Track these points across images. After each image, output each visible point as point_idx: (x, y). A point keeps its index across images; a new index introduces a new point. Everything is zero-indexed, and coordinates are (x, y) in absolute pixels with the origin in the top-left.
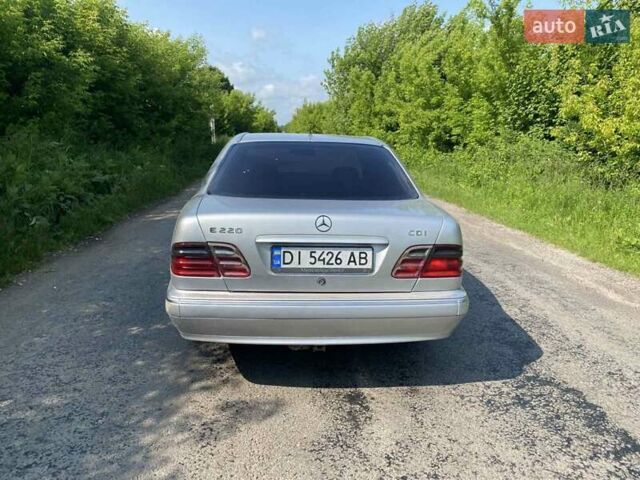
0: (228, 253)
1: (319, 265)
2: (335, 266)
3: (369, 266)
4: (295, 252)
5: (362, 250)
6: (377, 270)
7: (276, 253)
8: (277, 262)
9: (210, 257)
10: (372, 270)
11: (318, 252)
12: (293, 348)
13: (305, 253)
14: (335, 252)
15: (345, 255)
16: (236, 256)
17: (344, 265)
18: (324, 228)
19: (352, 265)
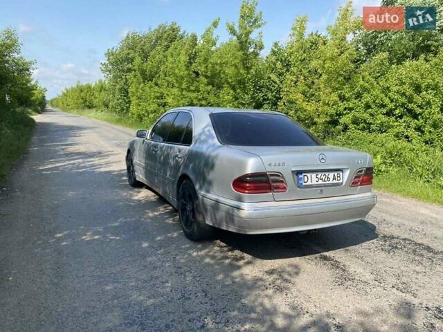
0: (277, 178)
1: (320, 182)
2: (327, 182)
3: (341, 181)
4: (309, 175)
5: (338, 172)
6: (344, 184)
7: (300, 176)
8: (300, 182)
9: (267, 181)
10: (342, 183)
11: (320, 175)
12: (301, 233)
13: (314, 175)
14: (327, 174)
15: (331, 175)
16: (281, 179)
17: (331, 182)
18: (323, 161)
19: (335, 181)
